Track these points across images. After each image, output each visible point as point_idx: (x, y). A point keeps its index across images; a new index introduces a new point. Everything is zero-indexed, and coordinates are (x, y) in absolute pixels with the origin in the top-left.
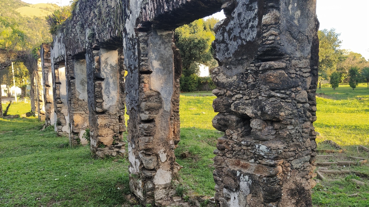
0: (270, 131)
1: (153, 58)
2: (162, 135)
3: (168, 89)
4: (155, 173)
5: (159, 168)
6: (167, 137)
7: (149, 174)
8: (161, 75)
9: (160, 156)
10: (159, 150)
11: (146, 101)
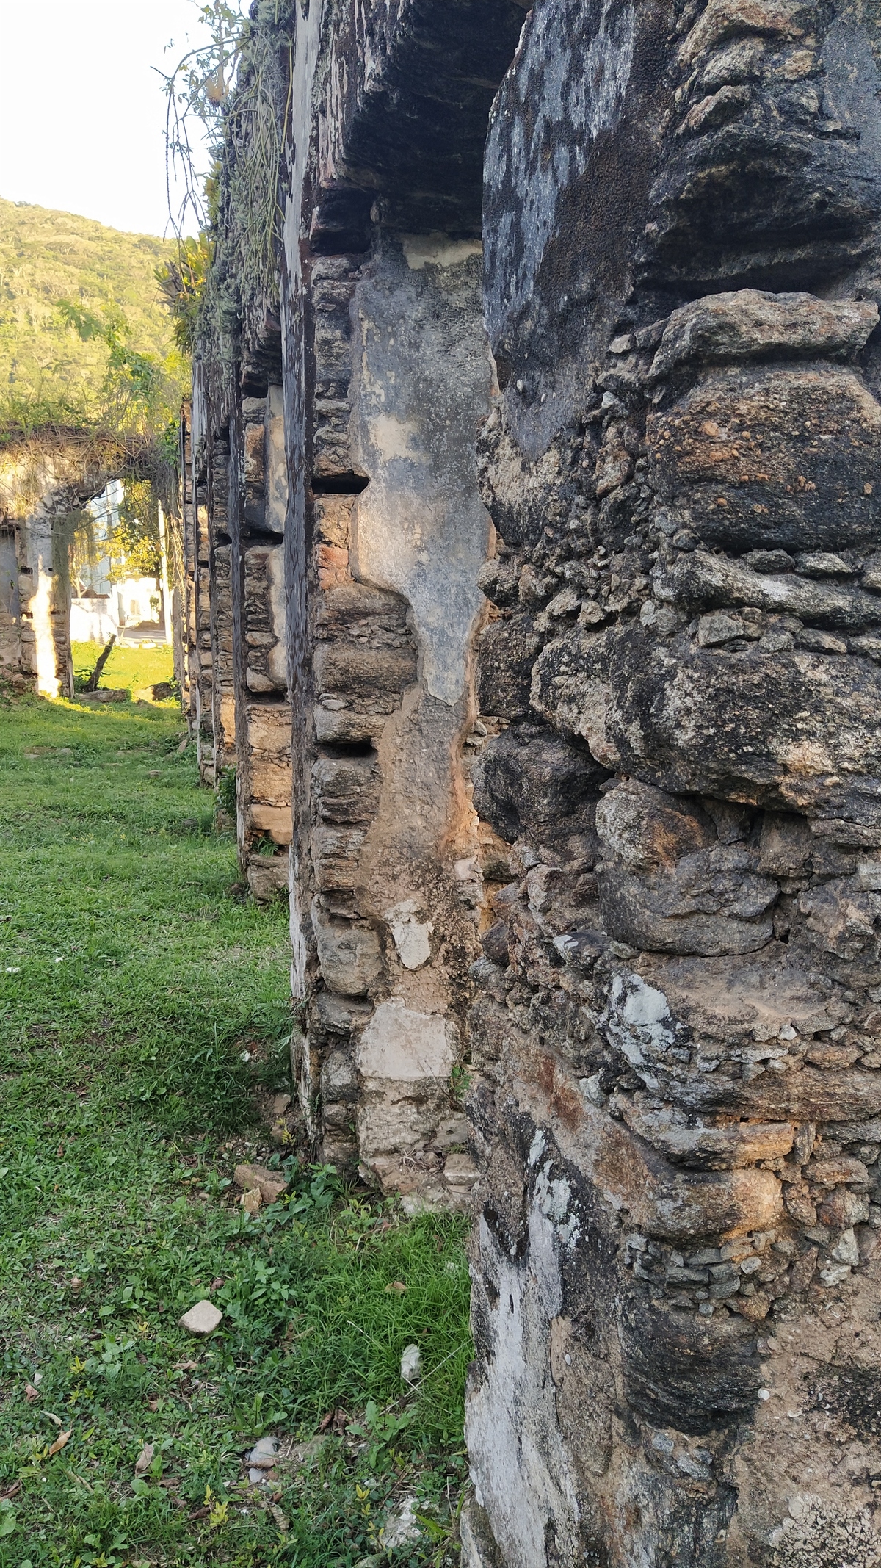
0: (725, 884)
1: (374, 401)
2: (413, 829)
3: (456, 577)
4: (365, 1019)
5: (388, 994)
6: (441, 838)
7: (338, 1015)
8: (417, 502)
9: (398, 932)
10: (394, 900)
11: (328, 639)
